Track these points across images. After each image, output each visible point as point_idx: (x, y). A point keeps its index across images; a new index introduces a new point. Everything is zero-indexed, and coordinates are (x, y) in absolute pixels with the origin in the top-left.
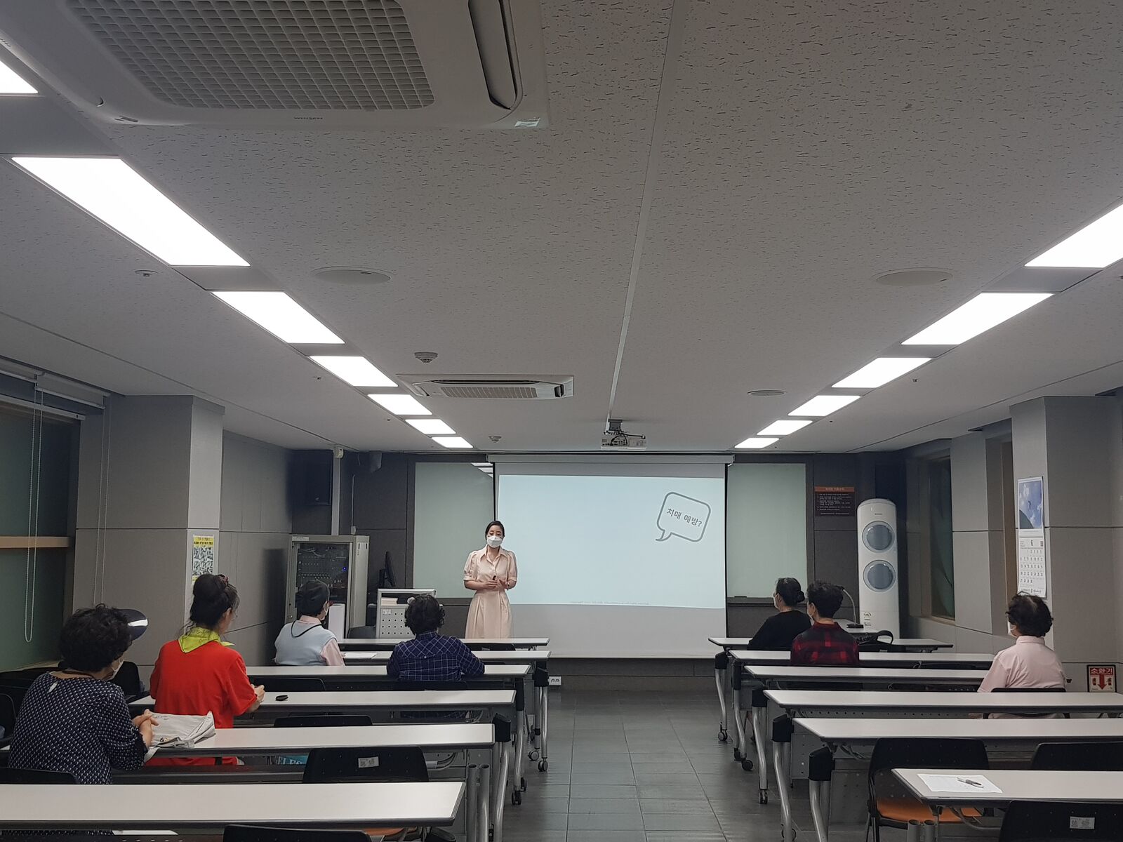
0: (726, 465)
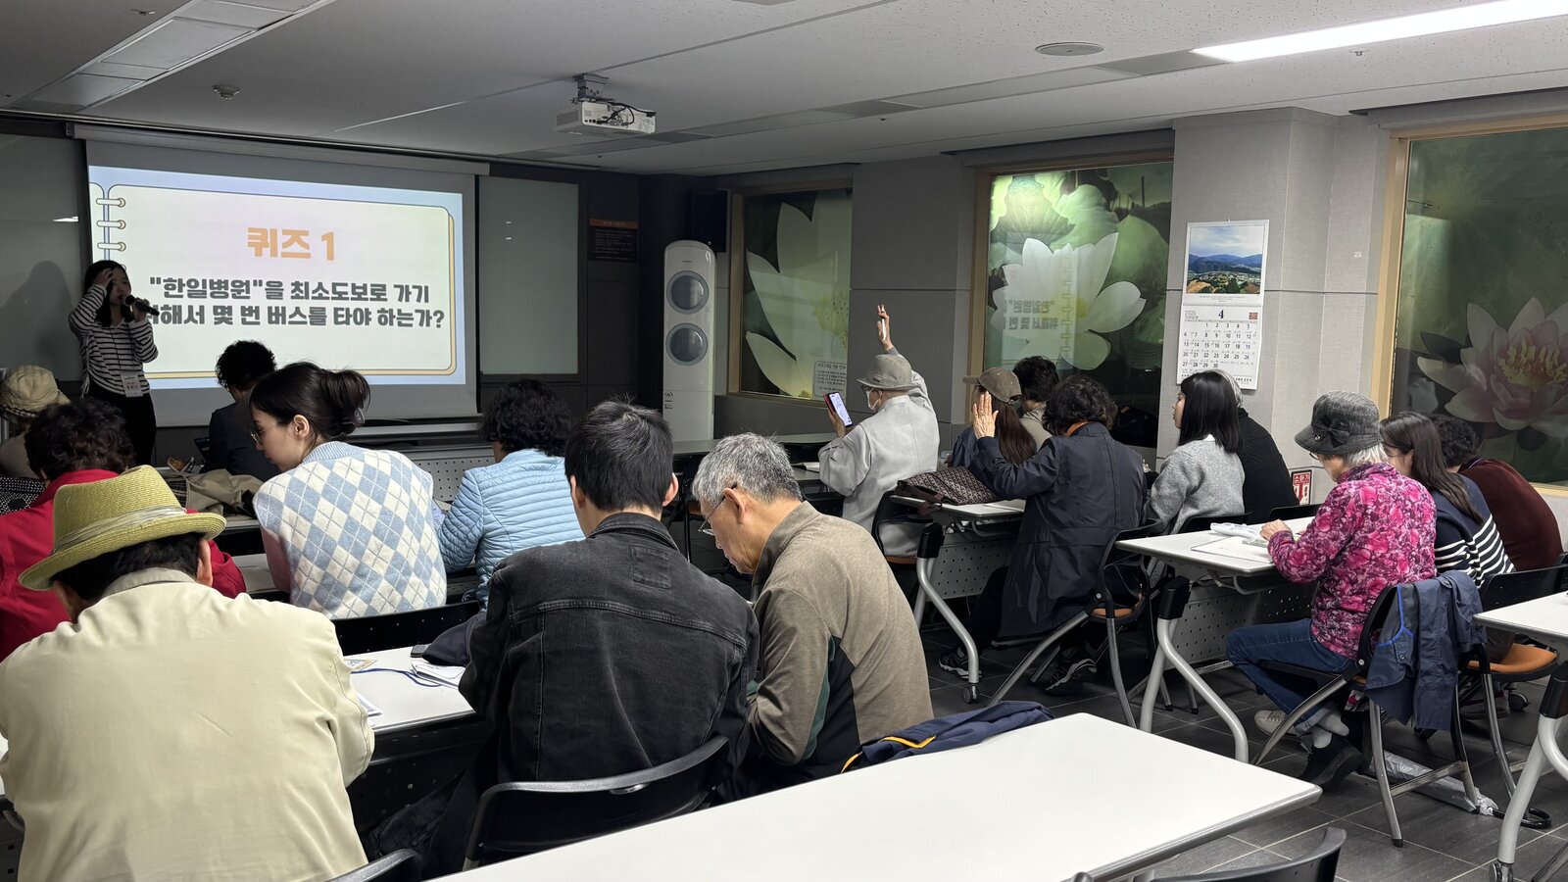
0: (477, 177)
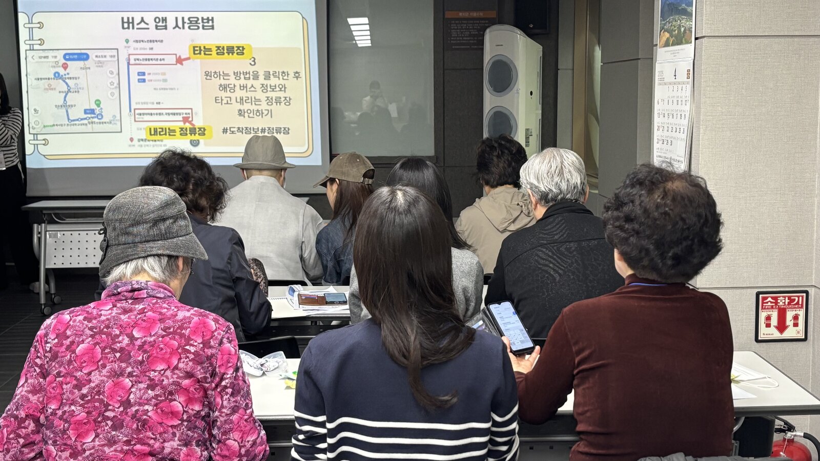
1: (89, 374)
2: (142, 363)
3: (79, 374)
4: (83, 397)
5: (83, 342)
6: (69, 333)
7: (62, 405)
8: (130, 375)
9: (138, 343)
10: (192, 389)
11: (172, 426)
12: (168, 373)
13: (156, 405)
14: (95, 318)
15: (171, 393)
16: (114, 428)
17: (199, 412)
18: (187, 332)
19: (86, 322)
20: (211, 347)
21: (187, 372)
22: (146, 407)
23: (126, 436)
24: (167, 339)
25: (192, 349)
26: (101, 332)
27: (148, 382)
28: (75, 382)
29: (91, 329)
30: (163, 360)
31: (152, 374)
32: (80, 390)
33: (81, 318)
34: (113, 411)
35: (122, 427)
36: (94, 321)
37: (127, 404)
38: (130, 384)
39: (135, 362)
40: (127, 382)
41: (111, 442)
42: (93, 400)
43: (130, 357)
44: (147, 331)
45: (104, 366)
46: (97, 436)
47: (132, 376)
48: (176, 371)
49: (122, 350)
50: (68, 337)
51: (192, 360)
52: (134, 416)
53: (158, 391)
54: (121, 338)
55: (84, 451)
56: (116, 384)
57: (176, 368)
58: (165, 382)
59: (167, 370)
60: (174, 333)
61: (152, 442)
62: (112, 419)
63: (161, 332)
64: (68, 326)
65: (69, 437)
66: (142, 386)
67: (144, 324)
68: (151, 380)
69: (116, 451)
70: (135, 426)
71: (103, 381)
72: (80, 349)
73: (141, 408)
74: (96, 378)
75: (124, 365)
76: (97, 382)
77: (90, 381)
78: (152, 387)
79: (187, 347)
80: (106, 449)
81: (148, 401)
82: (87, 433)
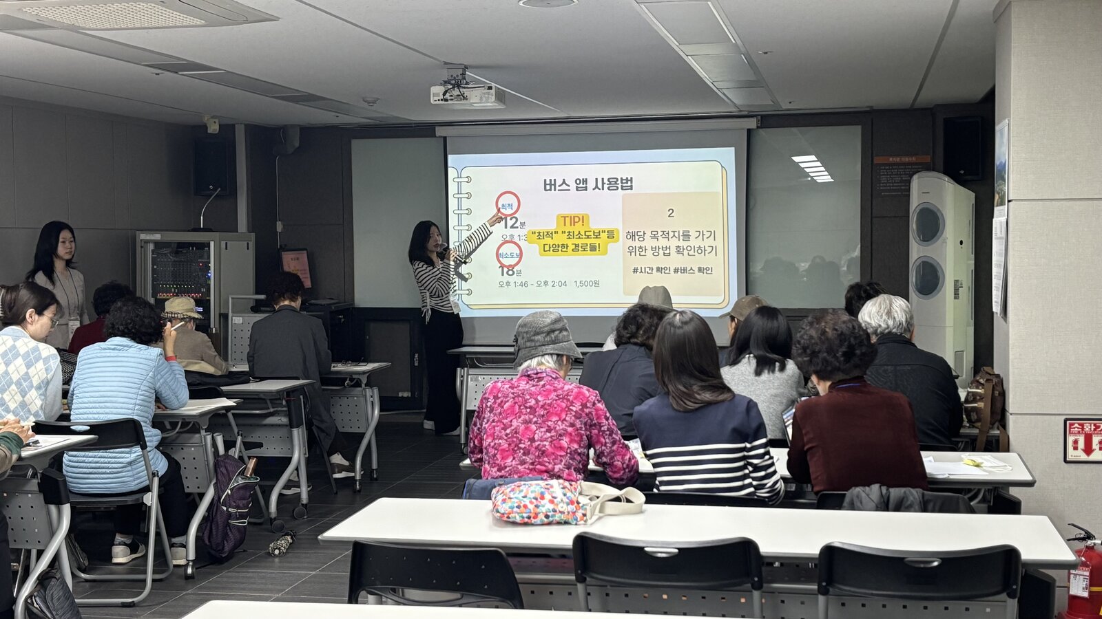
1: (511, 421)
2: (543, 416)
3: (505, 421)
4: (507, 435)
5: (508, 401)
6: (500, 395)
7: (494, 439)
8: (536, 423)
9: (541, 404)
10: (573, 434)
11: (561, 456)
12: (560, 423)
13: (551, 442)
14: (516, 388)
15: (560, 435)
16: (524, 454)
17: (576, 449)
18: (571, 398)
19: (510, 390)
20: (587, 407)
21: (571, 423)
22: (545, 443)
23: (532, 460)
24: (559, 402)
25: (574, 409)
26: (519, 396)
27: (547, 428)
28: (503, 426)
29: (513, 393)
30: (556, 414)
31: (549, 423)
32: (505, 430)
33: (507, 386)
34: (524, 444)
35: (529, 453)
36: (515, 389)
37: (532, 440)
38: (535, 428)
39: (539, 415)
40: (533, 427)
41: (523, 463)
42: (513, 437)
43: (536, 412)
44: (547, 397)
45: (520, 417)
46: (514, 459)
47: (537, 423)
48: (565, 422)
49: (531, 407)
50: (500, 398)
51: (574, 416)
52: (536, 448)
53: (553, 433)
54: (530, 400)
55: (506, 467)
56: (527, 428)
57: (565, 420)
58: (558, 428)
59: (558, 421)
60: (563, 398)
61: (547, 464)
62: (523, 449)
63: (555, 397)
64: (499, 391)
65: (497, 459)
66: (542, 430)
67: (544, 393)
68: (548, 426)
69: (525, 468)
70: (537, 454)
71: (518, 426)
72: (506, 406)
73: (542, 443)
74: (515, 423)
75: (532, 417)
76: (515, 426)
77: (511, 425)
78: (549, 430)
79: (571, 407)
80: (519, 466)
81: (546, 440)
82: (507, 457)
